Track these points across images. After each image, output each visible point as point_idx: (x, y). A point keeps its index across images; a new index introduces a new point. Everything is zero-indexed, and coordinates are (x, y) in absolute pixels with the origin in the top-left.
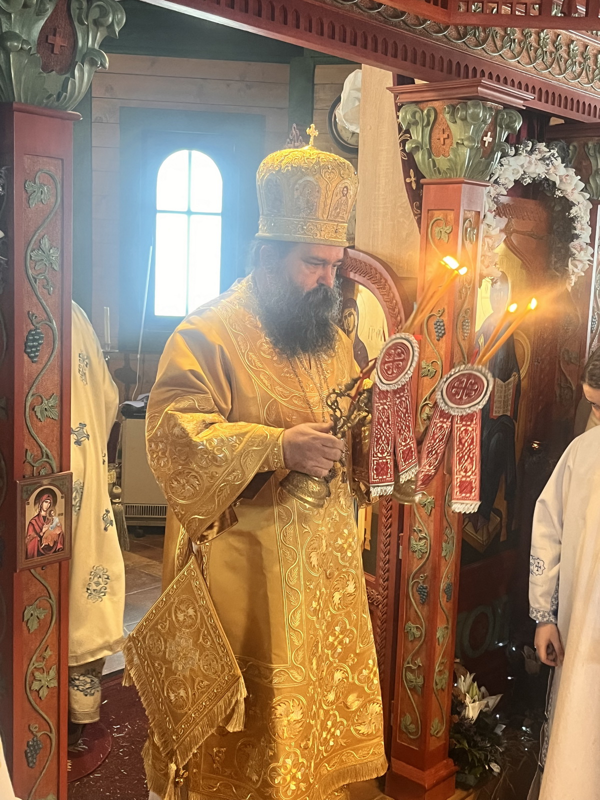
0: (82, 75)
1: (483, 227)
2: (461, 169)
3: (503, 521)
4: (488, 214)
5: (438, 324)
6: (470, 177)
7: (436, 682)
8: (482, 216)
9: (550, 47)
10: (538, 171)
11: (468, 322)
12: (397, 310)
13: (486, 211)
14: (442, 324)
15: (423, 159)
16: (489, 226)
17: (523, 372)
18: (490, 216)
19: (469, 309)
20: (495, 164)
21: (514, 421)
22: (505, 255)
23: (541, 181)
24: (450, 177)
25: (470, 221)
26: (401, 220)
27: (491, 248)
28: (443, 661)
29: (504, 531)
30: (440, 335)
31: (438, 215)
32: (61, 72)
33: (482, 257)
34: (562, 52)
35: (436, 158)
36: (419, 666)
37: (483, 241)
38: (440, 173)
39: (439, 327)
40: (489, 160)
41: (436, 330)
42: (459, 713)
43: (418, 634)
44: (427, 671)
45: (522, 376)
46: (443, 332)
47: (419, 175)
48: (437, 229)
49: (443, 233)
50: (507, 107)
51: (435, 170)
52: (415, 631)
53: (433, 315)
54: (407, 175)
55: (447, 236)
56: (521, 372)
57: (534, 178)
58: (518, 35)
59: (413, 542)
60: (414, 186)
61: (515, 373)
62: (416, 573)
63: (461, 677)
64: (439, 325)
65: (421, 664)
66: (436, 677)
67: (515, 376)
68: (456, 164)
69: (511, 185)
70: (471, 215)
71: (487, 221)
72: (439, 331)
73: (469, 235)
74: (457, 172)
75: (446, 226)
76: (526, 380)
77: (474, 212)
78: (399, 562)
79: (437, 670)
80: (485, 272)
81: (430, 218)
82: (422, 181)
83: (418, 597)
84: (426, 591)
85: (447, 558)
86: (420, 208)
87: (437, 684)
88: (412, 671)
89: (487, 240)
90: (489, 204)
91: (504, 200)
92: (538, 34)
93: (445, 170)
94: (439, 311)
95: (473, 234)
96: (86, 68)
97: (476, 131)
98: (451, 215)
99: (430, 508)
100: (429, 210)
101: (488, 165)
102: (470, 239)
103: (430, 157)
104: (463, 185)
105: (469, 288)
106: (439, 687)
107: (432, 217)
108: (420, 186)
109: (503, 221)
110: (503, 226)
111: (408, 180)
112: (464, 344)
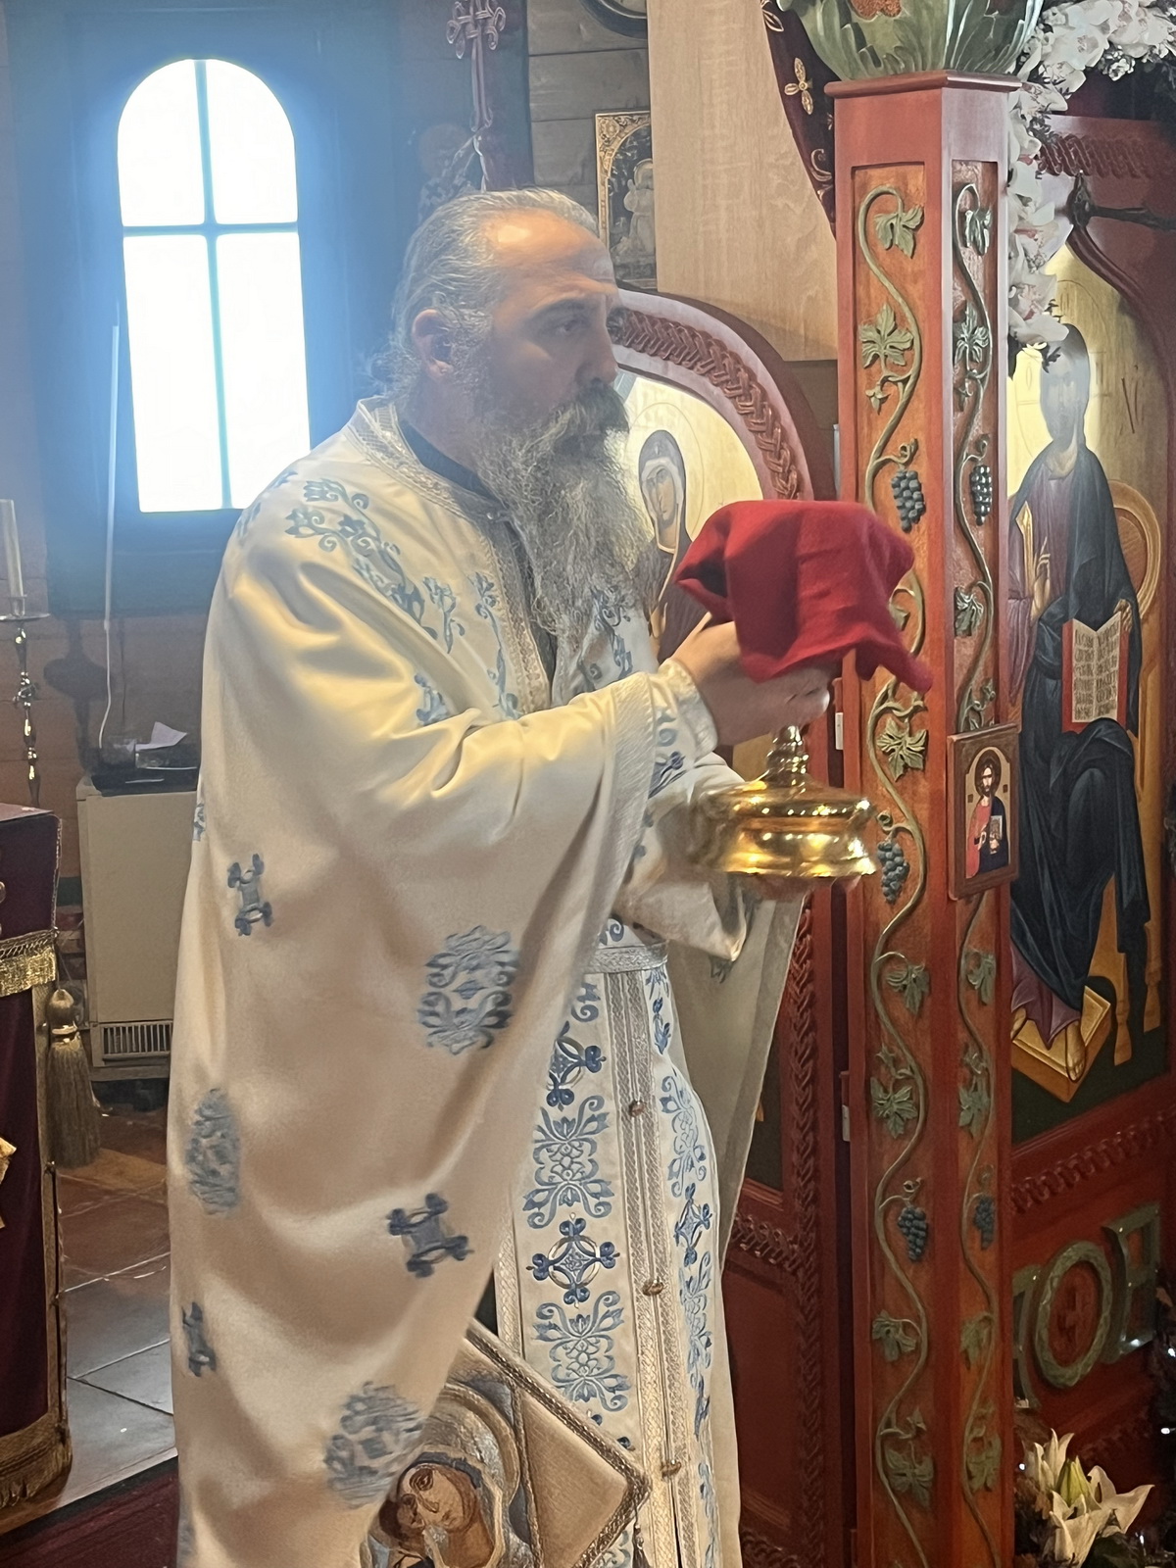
1: (1007, 205)
2: (935, 45)
3: (1120, 1007)
4: (1021, 168)
5: (903, 484)
6: (962, 65)
7: (969, 1472)
8: (1003, 176)
10: (1147, 40)
11: (985, 474)
12: (786, 454)
13: (1014, 159)
15: (828, 26)
16: (1024, 200)
17: (1146, 596)
18: (1026, 172)
19: (985, 436)
20: (1029, 26)
21: (1129, 732)
22: (1073, 280)
23: (1159, 66)
24: (907, 72)
25: (971, 190)
26: (780, 203)
27: (1035, 263)
28: (984, 1411)
29: (1122, 1034)
30: (911, 515)
31: (880, 180)
33: (1010, 290)
35: (862, 21)
36: (919, 1430)
37: (1012, 244)
38: (877, 63)
39: (906, 494)
40: (1014, 15)
41: (898, 503)
42: (1037, 1549)
43: (909, 1344)
44: (941, 1441)
45: (1143, 609)
46: (918, 506)
47: (820, 74)
48: (880, 221)
49: (898, 230)
51: (863, 56)
52: (899, 1335)
53: (889, 460)
54: (785, 76)
55: (909, 237)
56: (1139, 596)
57: (1138, 60)
59: (877, 1092)
60: (808, 104)
61: (1122, 602)
62: (892, 1176)
63: (1033, 1449)
64: (907, 488)
65: (922, 1426)
66: (969, 1458)
67: (1123, 609)
68: (918, 32)
69: (1077, 83)
70: (974, 175)
71: (1016, 188)
72: (908, 504)
73: (972, 232)
74: (924, 56)
75: (905, 210)
76: (1153, 619)
77: (980, 166)
78: (843, 1148)
79: (968, 1437)
80: (1022, 331)
81: (857, 192)
82: (830, 88)
83: (902, 1243)
84: (922, 1224)
85: (974, 1130)
86: (829, 165)
87: (970, 1477)
88: (899, 1445)
89: (1020, 239)
90: (1019, 138)
91: (1060, 125)
93: (892, 52)
94: (904, 448)
95: (984, 226)
98: (917, 179)
99: (918, 998)
100: (854, 169)
101: (1009, 30)
102: (975, 242)
103: (846, 17)
104: (945, 90)
105: (983, 380)
106: (977, 1484)
107: (864, 187)
108: (825, 104)
109: (1062, 187)
110: (1063, 200)
111: (790, 90)
112: (979, 536)
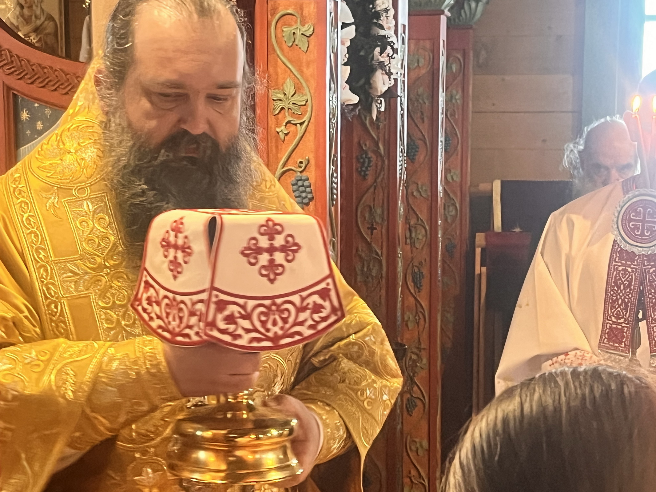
5: (300, 183)
8: (339, 10)
11: (336, 177)
14: (306, 183)
25: (332, 16)
30: (306, 201)
31: (285, 7)
39: (301, 189)
41: (297, 194)
46: (310, 196)
48: (286, 30)
49: (298, 36)
53: (291, 170)
55: (305, 40)
64: (303, 186)
70: (332, 7)
72: (304, 195)
73: (333, 39)
75: (303, 25)
77: (333, 3)
81: (270, 12)
94: (301, 163)
95: (335, 37)
98: (310, 8)
102: (333, 45)
107: (275, 10)
112: (333, 213)
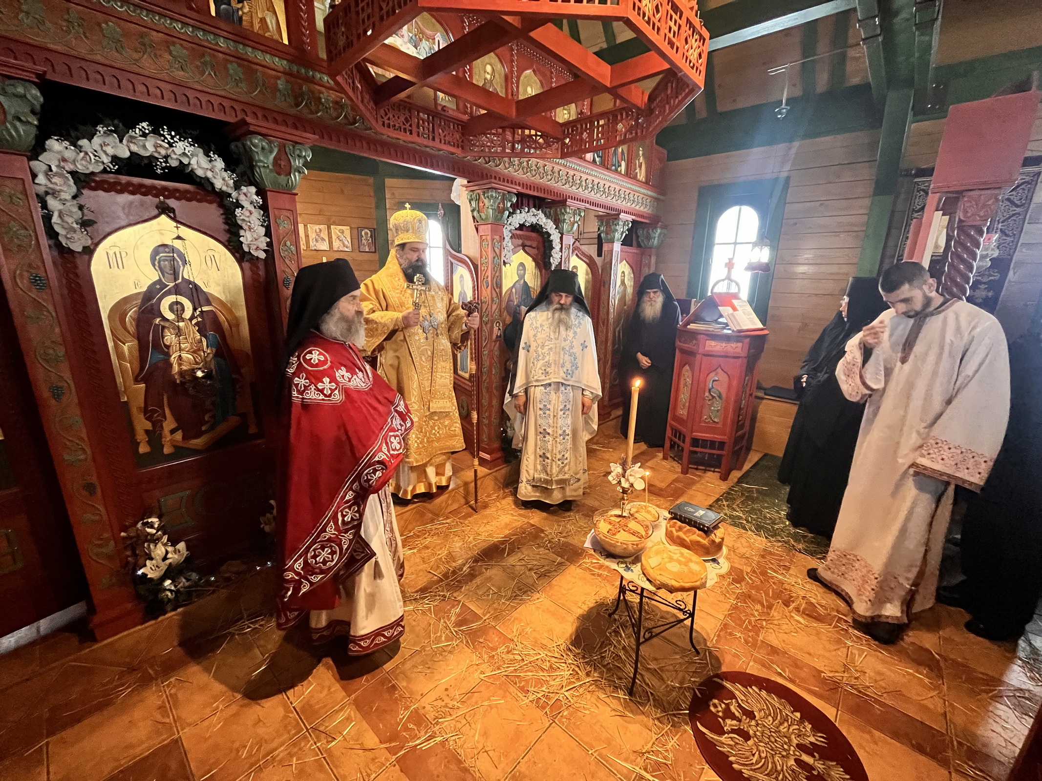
0: (296, 178)
2: (490, 218)
6: (495, 221)
8: (502, 238)
9: (534, 167)
10: (532, 220)
11: (499, 281)
14: (487, 282)
15: (476, 214)
18: (508, 238)
19: (499, 276)
20: (506, 216)
23: (535, 224)
25: (497, 240)
30: (487, 286)
32: (286, 175)
34: (541, 170)
35: (481, 214)
40: (502, 214)
48: (484, 243)
50: (509, 192)
51: (481, 219)
53: (484, 278)
55: (487, 246)
57: (531, 223)
58: (517, 163)
62: (484, 381)
66: (493, 420)
68: (487, 216)
69: (518, 226)
70: (497, 237)
73: (497, 246)
74: (488, 220)
75: (487, 242)
77: (499, 236)
81: (481, 238)
88: (484, 418)
91: (515, 232)
92: (528, 162)
95: (499, 245)
96: (297, 174)
97: (494, 202)
98: (488, 237)
100: (481, 236)
101: (502, 216)
103: (479, 213)
104: (492, 225)
105: (498, 267)
109: (519, 241)
110: (519, 243)
112: (498, 290)
